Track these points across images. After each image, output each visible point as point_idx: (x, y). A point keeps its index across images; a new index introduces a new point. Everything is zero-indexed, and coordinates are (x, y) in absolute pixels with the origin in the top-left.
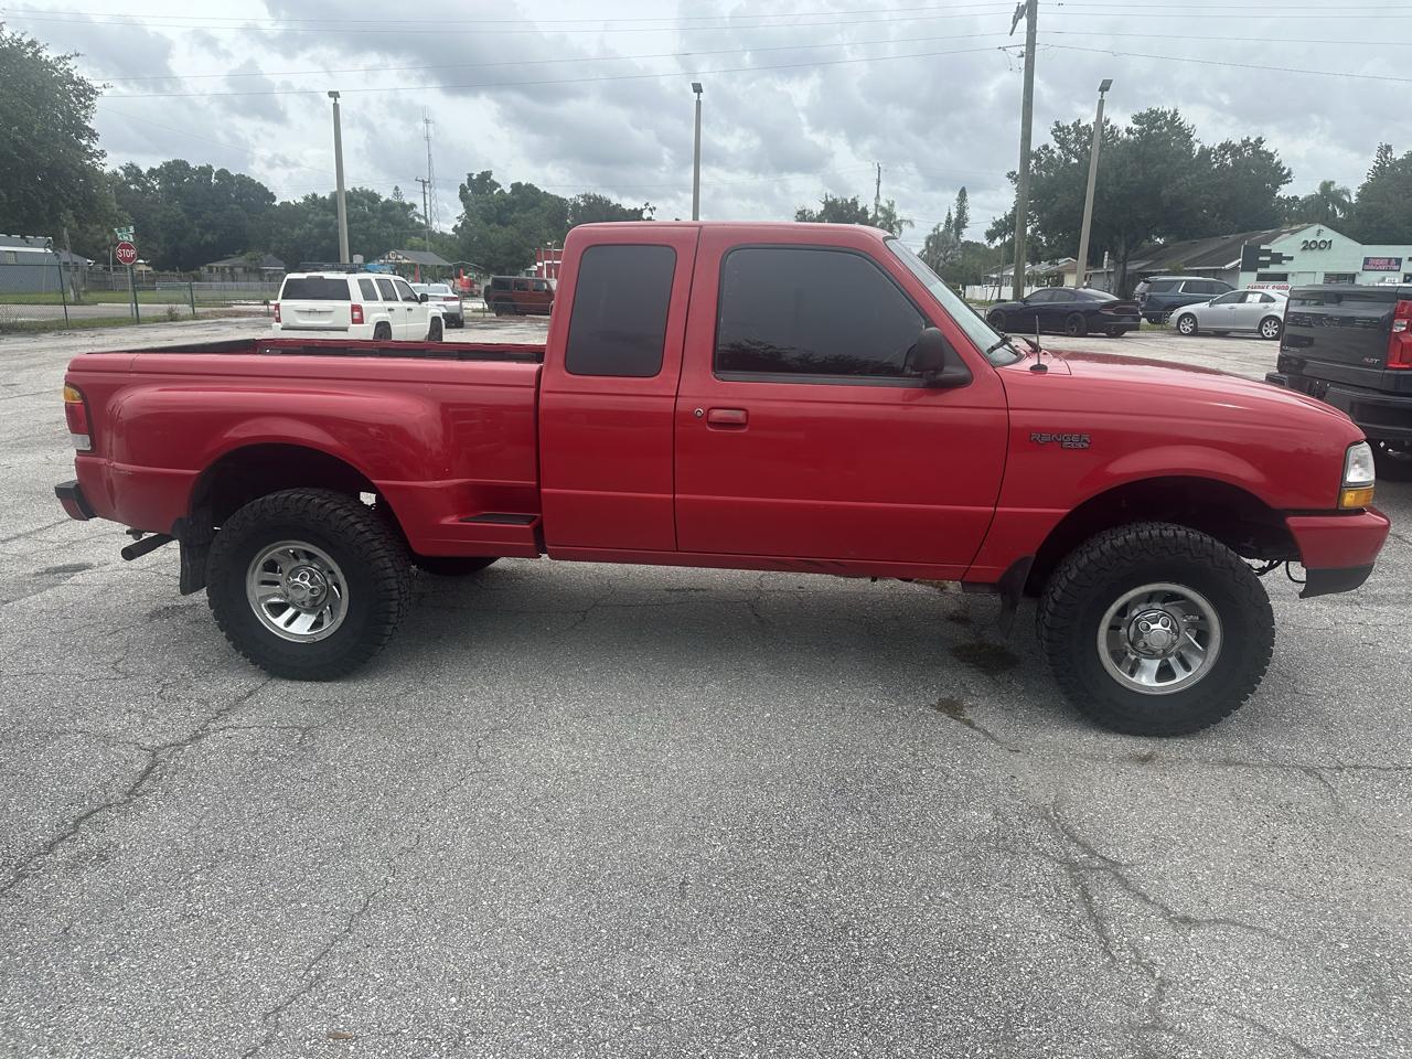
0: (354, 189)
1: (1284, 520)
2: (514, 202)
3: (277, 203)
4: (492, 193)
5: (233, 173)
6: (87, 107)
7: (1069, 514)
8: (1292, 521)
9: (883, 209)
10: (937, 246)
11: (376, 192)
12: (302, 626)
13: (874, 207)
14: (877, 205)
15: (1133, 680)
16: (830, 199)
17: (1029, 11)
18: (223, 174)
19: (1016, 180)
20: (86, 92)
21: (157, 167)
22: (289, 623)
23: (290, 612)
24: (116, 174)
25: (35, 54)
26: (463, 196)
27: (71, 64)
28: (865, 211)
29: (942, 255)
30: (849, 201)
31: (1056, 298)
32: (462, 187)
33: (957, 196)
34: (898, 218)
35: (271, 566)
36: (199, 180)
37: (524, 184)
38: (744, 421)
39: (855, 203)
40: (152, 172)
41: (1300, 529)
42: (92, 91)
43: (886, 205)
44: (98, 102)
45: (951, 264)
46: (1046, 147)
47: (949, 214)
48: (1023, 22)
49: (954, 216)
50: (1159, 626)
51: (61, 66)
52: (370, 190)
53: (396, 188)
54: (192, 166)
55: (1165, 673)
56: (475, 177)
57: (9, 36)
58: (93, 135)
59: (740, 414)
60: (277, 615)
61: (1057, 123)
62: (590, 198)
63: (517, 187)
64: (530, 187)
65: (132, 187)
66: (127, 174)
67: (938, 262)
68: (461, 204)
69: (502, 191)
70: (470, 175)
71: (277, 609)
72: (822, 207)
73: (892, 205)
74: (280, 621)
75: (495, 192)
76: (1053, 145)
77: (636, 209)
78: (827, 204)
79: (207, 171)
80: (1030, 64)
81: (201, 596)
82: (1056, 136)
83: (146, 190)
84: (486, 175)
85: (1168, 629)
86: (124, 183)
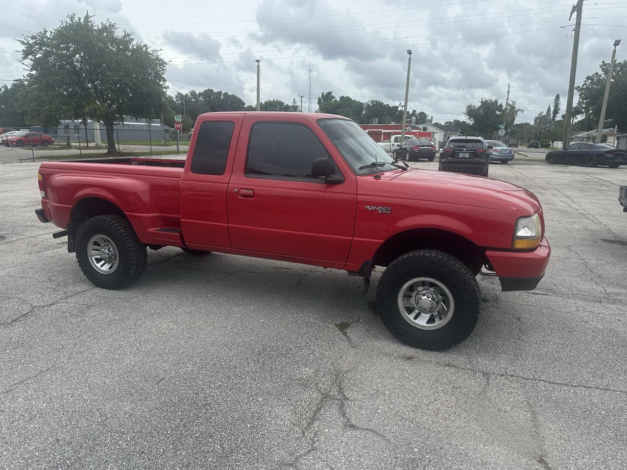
0: (274, 100)
1: (485, 252)
2: (340, 105)
3: (246, 106)
4: (331, 101)
5: (230, 94)
6: (163, 70)
7: (384, 242)
8: (488, 253)
9: (510, 105)
10: (540, 123)
11: (283, 101)
12: (106, 268)
13: (505, 104)
14: (507, 103)
15: (415, 321)
16: (484, 100)
17: (578, 8)
18: (226, 94)
19: (579, 90)
20: (162, 63)
21: (202, 92)
22: (102, 266)
23: (103, 262)
24: (187, 95)
25: (146, 50)
26: (319, 103)
27: (159, 53)
28: (501, 106)
29: (544, 126)
30: (493, 101)
31: (582, 148)
32: (319, 99)
33: (554, 98)
34: (516, 109)
35: (96, 244)
36: (217, 97)
37: (345, 97)
38: (252, 195)
39: (496, 102)
40: (200, 93)
41: (491, 256)
42: (165, 63)
43: (511, 103)
44: (167, 67)
45: (548, 131)
46: (597, 74)
47: (549, 107)
48: (575, 14)
49: (552, 109)
50: (426, 297)
51: (155, 54)
52: (280, 100)
53: (294, 100)
54: (215, 91)
55: (431, 320)
56: (325, 94)
57: (136, 43)
58: (165, 80)
59: (251, 192)
60: (98, 263)
61: (603, 62)
62: (374, 102)
63: (342, 98)
64: (348, 98)
65: (193, 100)
66: (191, 95)
67: (542, 130)
68: (318, 106)
69: (336, 100)
70: (323, 93)
71: (98, 260)
72: (480, 104)
73: (514, 103)
74: (99, 265)
75: (333, 100)
76: (601, 72)
77: (395, 106)
78: (482, 102)
79: (220, 93)
80: (577, 34)
81: (74, 254)
82: (602, 68)
83: (197, 101)
84: (330, 93)
85: (430, 299)
86: (190, 99)
